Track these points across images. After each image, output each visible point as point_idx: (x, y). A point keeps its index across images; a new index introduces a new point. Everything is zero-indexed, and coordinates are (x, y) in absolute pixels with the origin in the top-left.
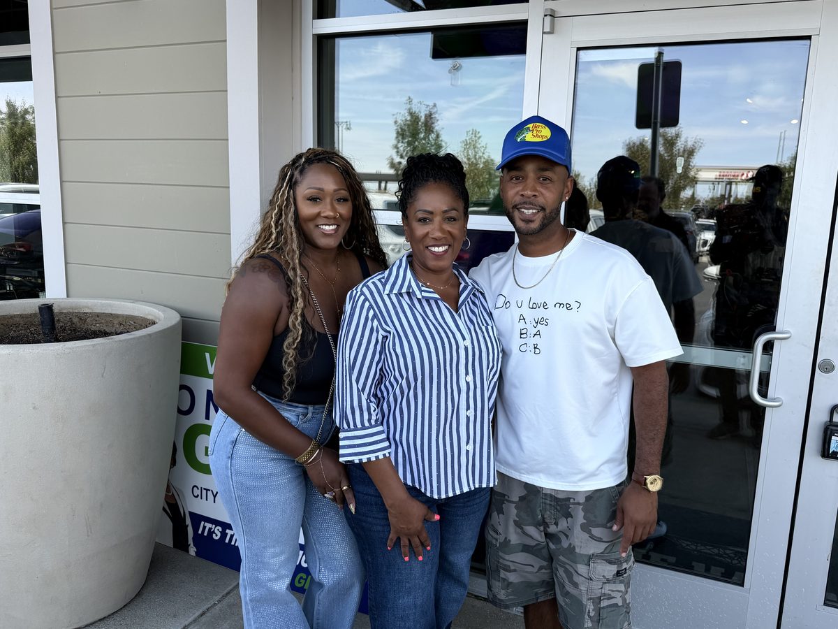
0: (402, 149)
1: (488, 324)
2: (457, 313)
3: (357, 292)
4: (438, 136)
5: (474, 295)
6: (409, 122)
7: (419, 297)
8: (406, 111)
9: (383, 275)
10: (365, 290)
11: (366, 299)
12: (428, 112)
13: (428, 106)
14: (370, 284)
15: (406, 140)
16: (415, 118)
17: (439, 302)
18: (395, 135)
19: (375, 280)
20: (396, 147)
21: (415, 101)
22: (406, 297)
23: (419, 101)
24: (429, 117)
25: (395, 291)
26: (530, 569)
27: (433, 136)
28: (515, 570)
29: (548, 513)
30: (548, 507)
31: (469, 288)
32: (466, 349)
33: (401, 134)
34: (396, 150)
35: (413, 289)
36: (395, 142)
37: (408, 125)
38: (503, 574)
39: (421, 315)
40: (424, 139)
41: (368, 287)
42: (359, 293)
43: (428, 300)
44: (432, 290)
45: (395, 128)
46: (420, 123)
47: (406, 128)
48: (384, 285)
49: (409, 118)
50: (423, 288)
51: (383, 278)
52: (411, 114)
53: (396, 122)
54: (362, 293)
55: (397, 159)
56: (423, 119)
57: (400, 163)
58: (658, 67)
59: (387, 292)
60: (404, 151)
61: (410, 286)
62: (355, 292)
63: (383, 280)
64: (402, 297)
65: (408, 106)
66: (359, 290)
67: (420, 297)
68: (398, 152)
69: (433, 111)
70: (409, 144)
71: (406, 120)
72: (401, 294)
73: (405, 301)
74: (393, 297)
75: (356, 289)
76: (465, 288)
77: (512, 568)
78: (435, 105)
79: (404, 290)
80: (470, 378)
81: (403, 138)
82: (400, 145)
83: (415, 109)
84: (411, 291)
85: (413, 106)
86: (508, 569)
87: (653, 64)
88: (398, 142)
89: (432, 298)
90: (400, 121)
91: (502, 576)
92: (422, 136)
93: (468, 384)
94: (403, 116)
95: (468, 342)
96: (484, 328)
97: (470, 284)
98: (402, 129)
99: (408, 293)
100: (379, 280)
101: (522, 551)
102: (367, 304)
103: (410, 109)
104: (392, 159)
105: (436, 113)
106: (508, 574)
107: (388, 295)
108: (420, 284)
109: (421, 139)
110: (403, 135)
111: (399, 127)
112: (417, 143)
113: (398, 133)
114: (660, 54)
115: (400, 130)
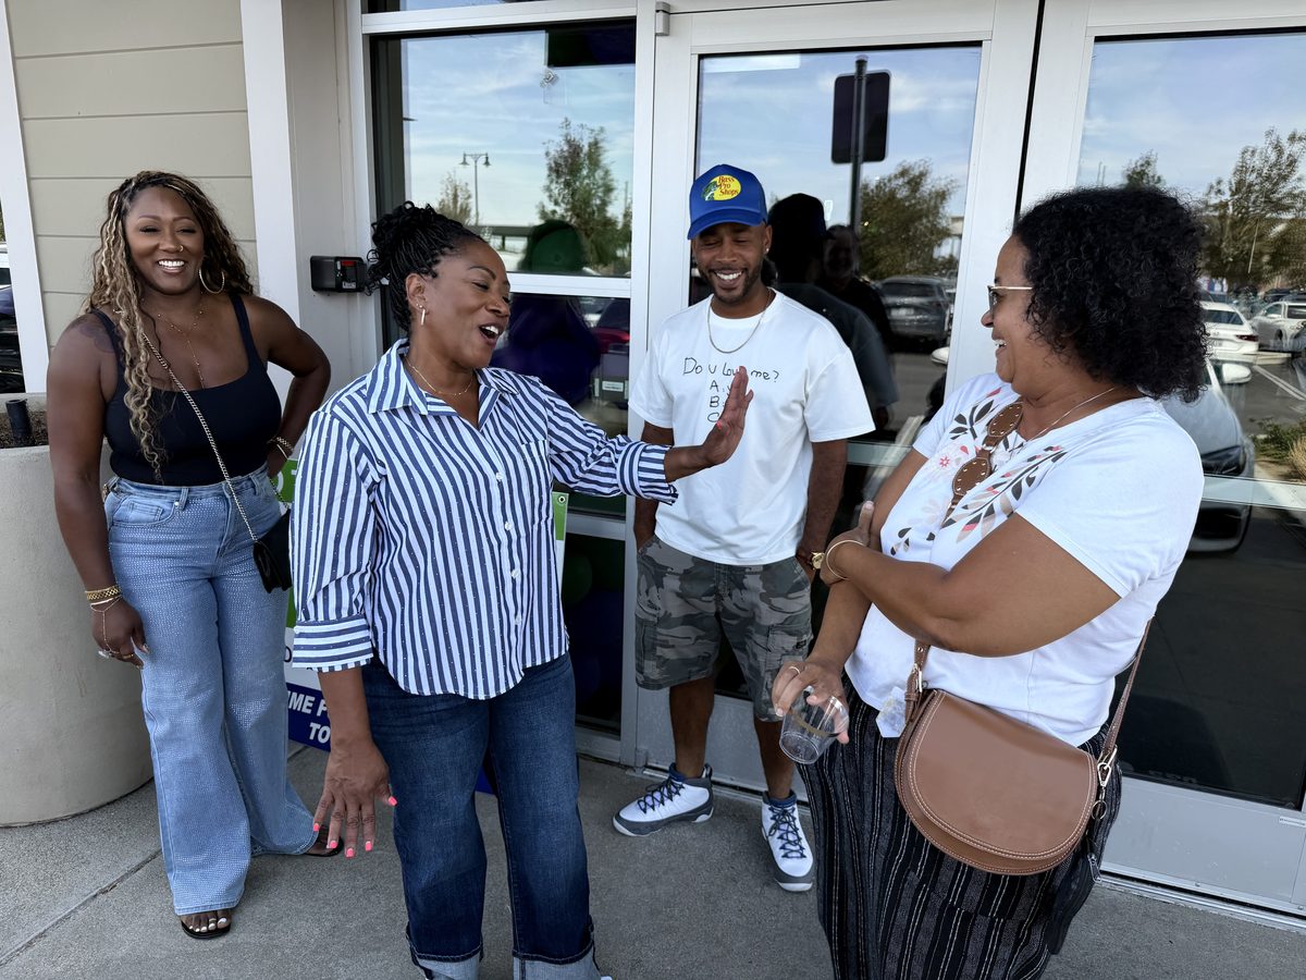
0: (556, 192)
1: (528, 441)
2: (478, 429)
3: (325, 414)
4: (607, 173)
5: (502, 399)
6: (566, 154)
7: (424, 412)
8: (561, 139)
9: (363, 383)
10: (337, 409)
11: (343, 424)
12: (592, 140)
13: (593, 130)
14: (344, 399)
15: (563, 180)
16: (575, 149)
17: (455, 419)
18: (546, 172)
19: (351, 392)
20: (548, 189)
21: (574, 123)
22: (403, 414)
23: (579, 123)
24: (595, 145)
25: (386, 407)
26: (688, 642)
27: (599, 174)
28: (673, 646)
29: (721, 583)
30: (722, 576)
31: (492, 391)
32: (500, 484)
33: (556, 170)
34: (547, 194)
35: (413, 402)
36: (547, 182)
37: (566, 157)
38: (660, 651)
39: (429, 441)
40: (588, 177)
41: (342, 405)
42: (329, 417)
43: (437, 417)
44: (441, 401)
45: (547, 162)
46: (582, 155)
47: (561, 161)
48: (367, 400)
49: (566, 148)
50: (429, 399)
51: (364, 387)
52: (569, 142)
53: (547, 154)
54: (334, 416)
55: (550, 207)
56: (586, 149)
57: (554, 212)
58: (860, 80)
59: (373, 409)
60: (559, 194)
61: (407, 397)
62: (322, 415)
63: (365, 392)
64: (398, 416)
65: (565, 131)
66: (328, 411)
67: (426, 413)
68: (550, 196)
69: (599, 138)
70: (567, 184)
71: (562, 151)
72: (394, 411)
73: (403, 421)
74: (383, 417)
75: (324, 410)
76: (487, 391)
77: (671, 644)
78: (602, 130)
79: (399, 404)
80: (510, 525)
81: (558, 177)
82: (553, 186)
83: (575, 135)
84: (410, 404)
85: (571, 131)
86: (665, 645)
87: (852, 77)
88: (552, 182)
89: (443, 413)
90: (553, 153)
91: (658, 653)
92: (585, 172)
93: (508, 533)
94: (557, 145)
95: (502, 476)
96: (523, 448)
97: (493, 385)
98: (555, 162)
99: (406, 409)
100: (358, 392)
101: (682, 624)
102: (346, 433)
103: (566, 136)
104: (543, 207)
105: (603, 140)
106: (665, 650)
107: (375, 415)
108: (424, 392)
109: (585, 178)
110: (557, 171)
111: (552, 162)
112: (578, 184)
113: (550, 169)
114: (861, 64)
115: (553, 165)
